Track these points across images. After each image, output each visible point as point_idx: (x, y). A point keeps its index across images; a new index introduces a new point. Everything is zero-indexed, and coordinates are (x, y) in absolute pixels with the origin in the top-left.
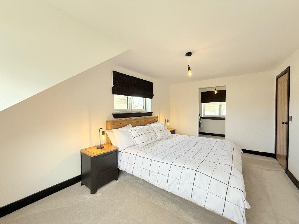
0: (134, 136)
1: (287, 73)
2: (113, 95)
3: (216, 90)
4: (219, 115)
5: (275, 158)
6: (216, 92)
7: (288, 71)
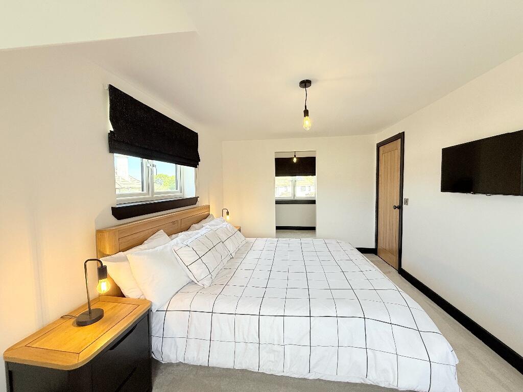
0: (188, 261)
1: (400, 139)
2: (111, 154)
3: (295, 156)
4: (294, 197)
5: (376, 254)
6: (295, 160)
7: (401, 136)
